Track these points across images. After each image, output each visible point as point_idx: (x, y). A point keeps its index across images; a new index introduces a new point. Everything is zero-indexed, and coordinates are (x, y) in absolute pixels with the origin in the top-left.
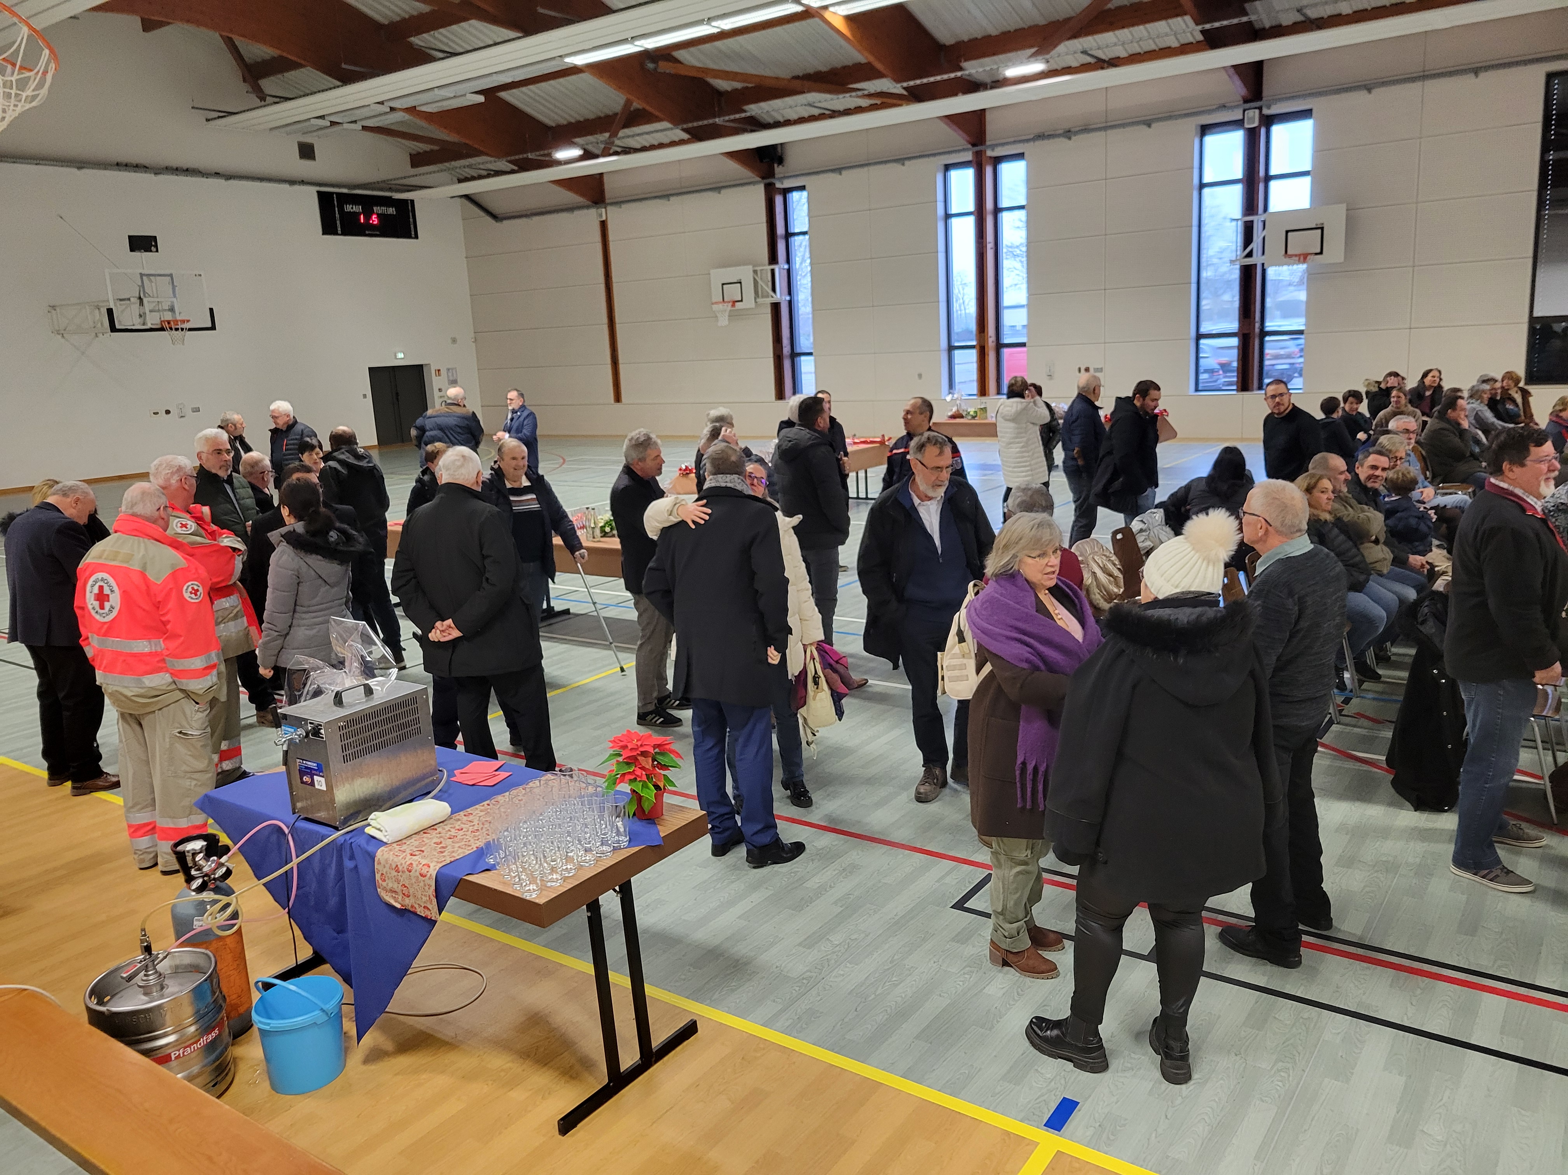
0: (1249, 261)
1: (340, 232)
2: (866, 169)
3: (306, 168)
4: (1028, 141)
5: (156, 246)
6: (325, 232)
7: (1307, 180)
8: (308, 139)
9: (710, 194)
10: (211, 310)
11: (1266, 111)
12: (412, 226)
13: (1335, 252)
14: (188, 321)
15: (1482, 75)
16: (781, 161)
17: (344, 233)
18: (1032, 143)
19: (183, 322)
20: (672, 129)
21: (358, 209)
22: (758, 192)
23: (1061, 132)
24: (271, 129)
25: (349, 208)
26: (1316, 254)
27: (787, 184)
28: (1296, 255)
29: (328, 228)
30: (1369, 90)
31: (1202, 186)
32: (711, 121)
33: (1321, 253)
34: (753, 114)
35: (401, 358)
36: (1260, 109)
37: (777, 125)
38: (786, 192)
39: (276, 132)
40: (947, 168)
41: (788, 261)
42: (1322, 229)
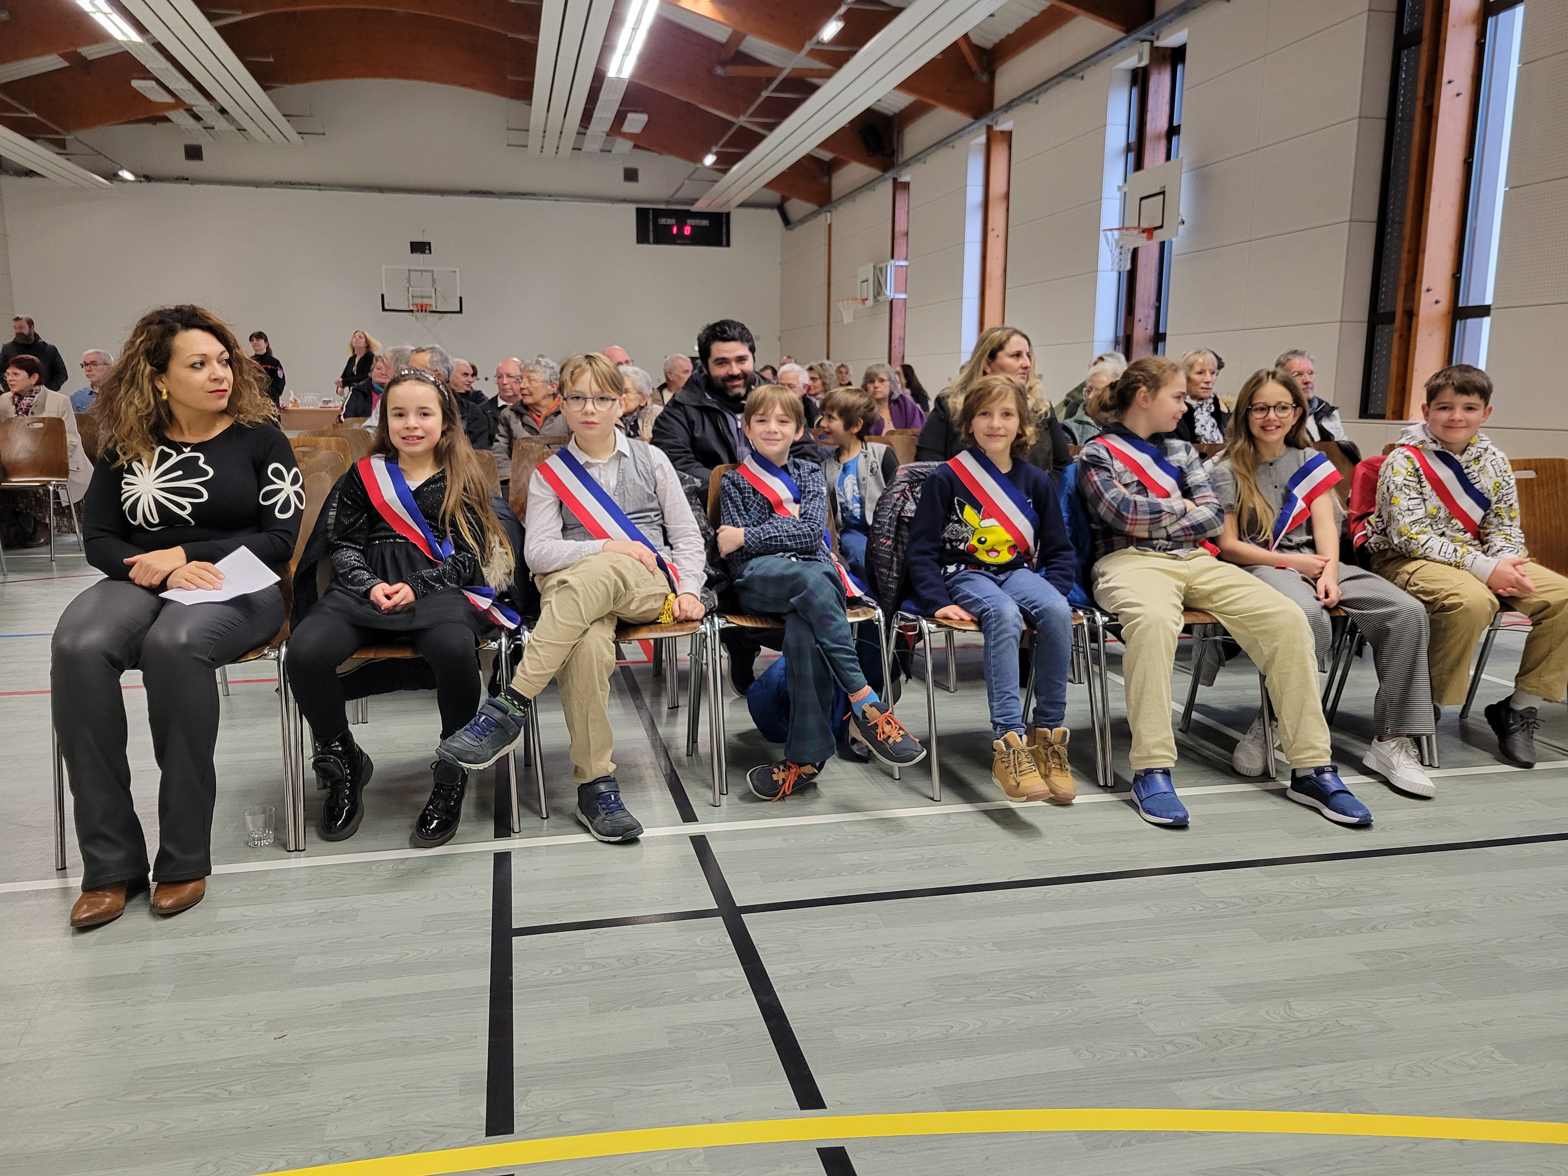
1: (652, 241)
3: (628, 189)
5: (430, 249)
6: (639, 241)
8: (632, 165)
9: (871, 192)
10: (461, 298)
12: (727, 235)
14: (438, 306)
21: (672, 221)
22: (890, 188)
25: (663, 221)
26: (1159, 228)
27: (904, 177)
29: (642, 238)
33: (1162, 226)
36: (1149, 40)
38: (909, 186)
41: (907, 258)
42: (1164, 194)
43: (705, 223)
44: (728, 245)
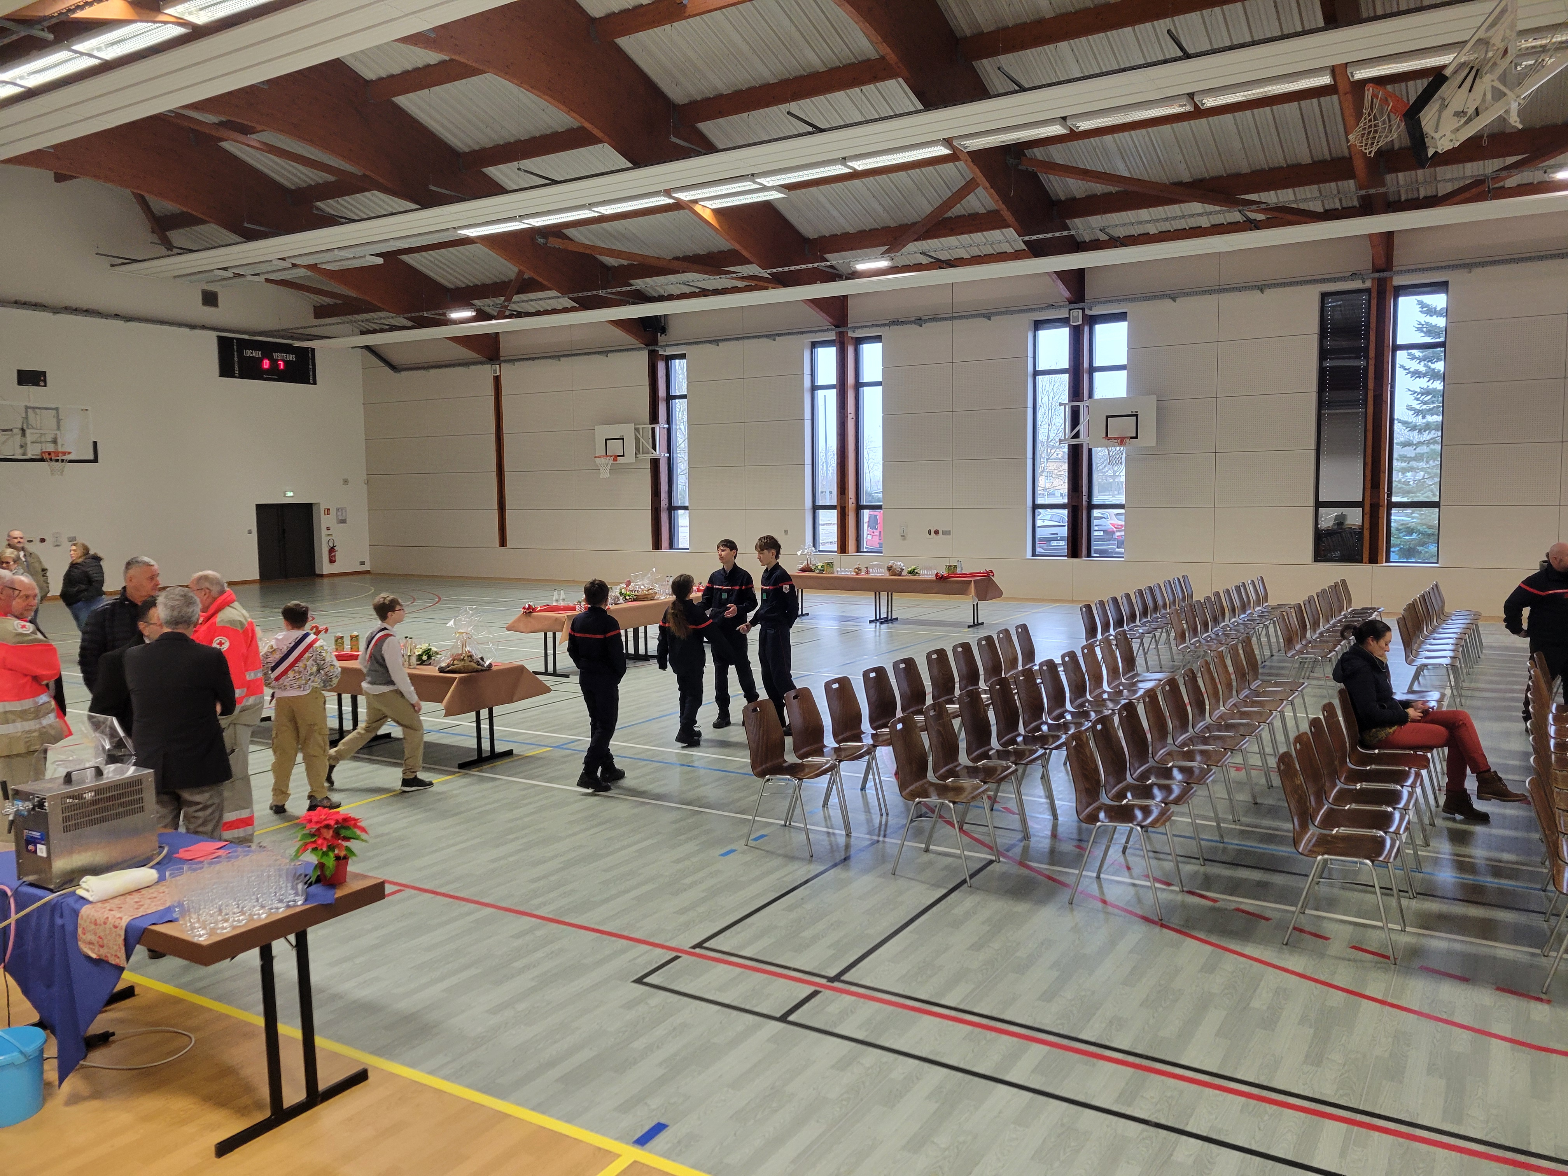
0: (1076, 441)
1: (237, 375)
2: (741, 341)
3: (209, 314)
4: (884, 325)
5: (45, 381)
6: (222, 374)
7: (1124, 373)
8: (211, 288)
9: (597, 356)
10: (95, 443)
11: (1088, 312)
12: (311, 373)
13: (1148, 437)
14: (69, 453)
15: (1267, 291)
16: (663, 330)
17: (242, 376)
18: (887, 328)
19: (64, 453)
20: (559, 297)
21: (257, 354)
22: (642, 357)
23: (913, 319)
24: (175, 277)
25: (248, 353)
26: (1132, 438)
27: (669, 352)
28: (1115, 438)
29: (226, 371)
30: (1174, 299)
31: (1036, 373)
32: (595, 293)
33: (1136, 437)
34: (639, 287)
35: (290, 496)
36: (1083, 309)
37: (661, 299)
38: (668, 359)
39: (178, 280)
40: (814, 345)
41: (669, 421)
42: (1137, 416)
43: (291, 357)
44: (315, 383)
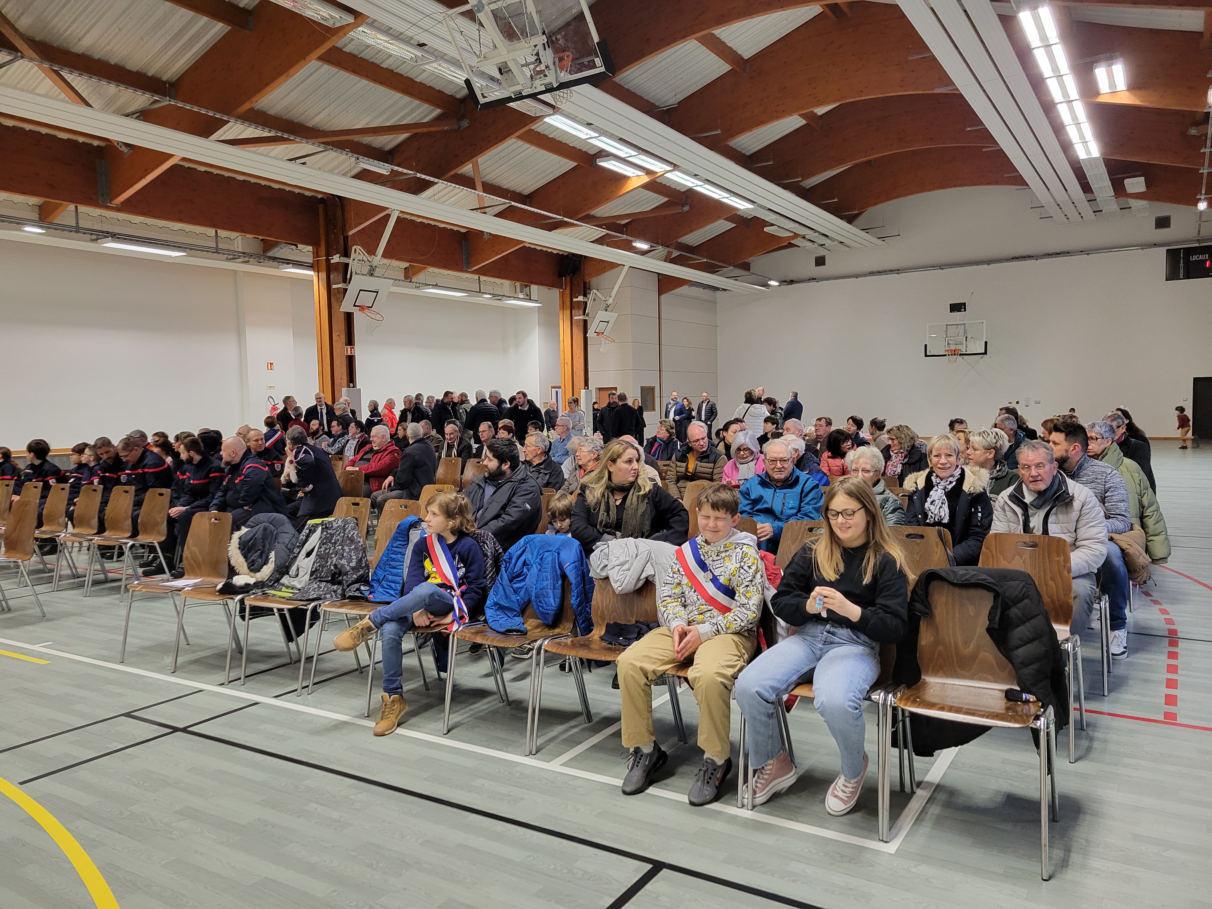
1: (1182, 277)
5: (965, 308)
6: (1168, 279)
8: (1165, 214)
10: (986, 343)
14: (968, 350)
17: (1188, 276)
21: (1204, 257)
25: (1195, 258)
29: (1172, 275)
